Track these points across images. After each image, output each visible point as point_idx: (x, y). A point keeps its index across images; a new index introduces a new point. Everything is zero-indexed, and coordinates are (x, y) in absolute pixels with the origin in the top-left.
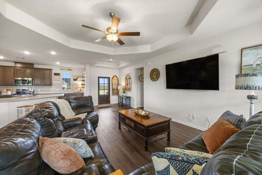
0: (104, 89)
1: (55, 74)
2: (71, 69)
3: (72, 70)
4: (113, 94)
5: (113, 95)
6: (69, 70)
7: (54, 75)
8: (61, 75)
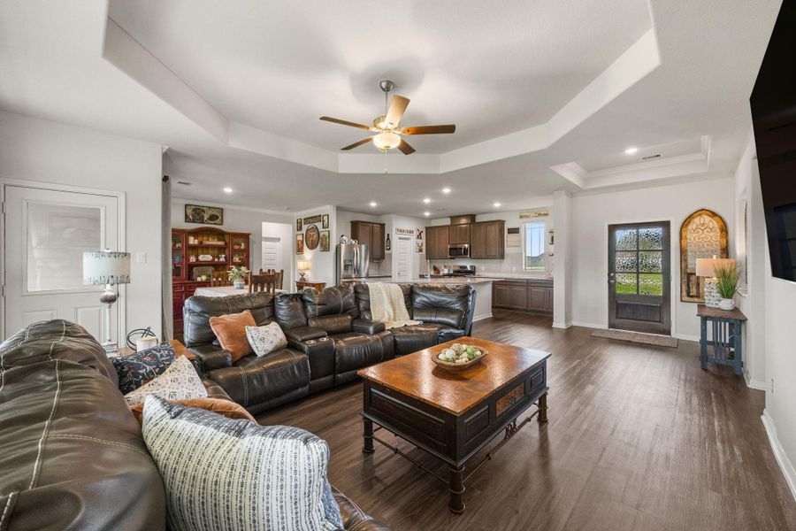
0: (638, 273)
1: (512, 231)
2: (545, 212)
3: (547, 215)
4: (689, 296)
5: (685, 298)
6: (540, 214)
7: (509, 233)
8: (522, 231)
